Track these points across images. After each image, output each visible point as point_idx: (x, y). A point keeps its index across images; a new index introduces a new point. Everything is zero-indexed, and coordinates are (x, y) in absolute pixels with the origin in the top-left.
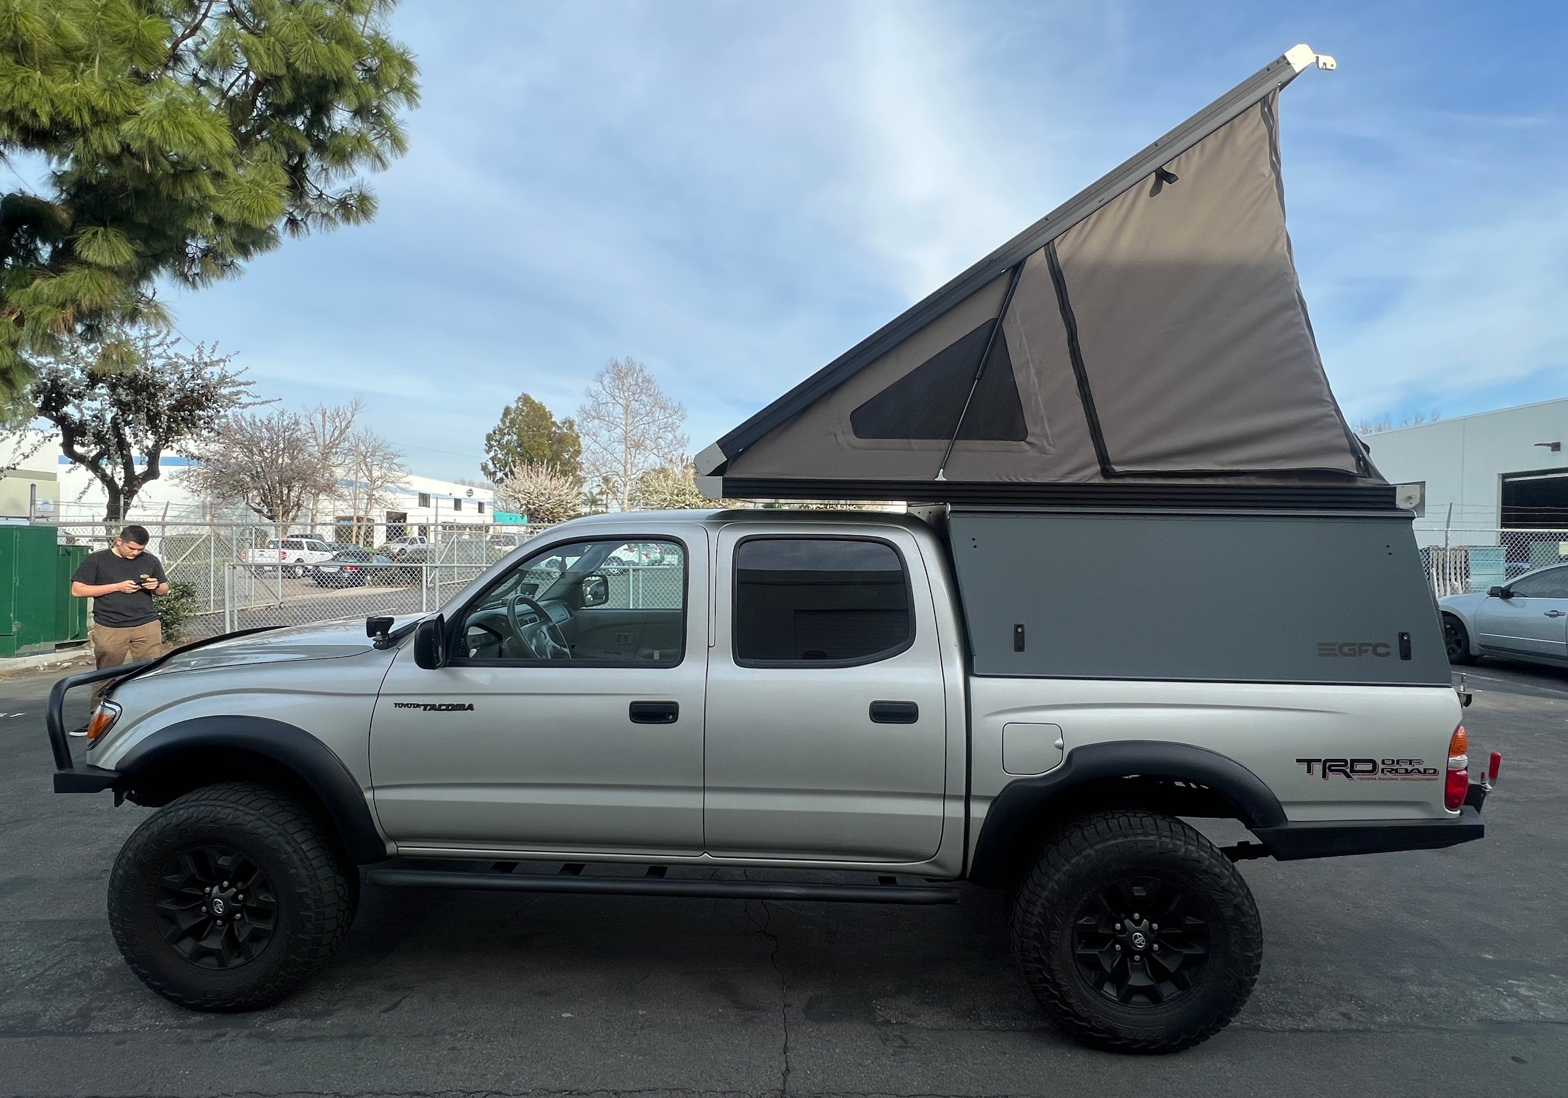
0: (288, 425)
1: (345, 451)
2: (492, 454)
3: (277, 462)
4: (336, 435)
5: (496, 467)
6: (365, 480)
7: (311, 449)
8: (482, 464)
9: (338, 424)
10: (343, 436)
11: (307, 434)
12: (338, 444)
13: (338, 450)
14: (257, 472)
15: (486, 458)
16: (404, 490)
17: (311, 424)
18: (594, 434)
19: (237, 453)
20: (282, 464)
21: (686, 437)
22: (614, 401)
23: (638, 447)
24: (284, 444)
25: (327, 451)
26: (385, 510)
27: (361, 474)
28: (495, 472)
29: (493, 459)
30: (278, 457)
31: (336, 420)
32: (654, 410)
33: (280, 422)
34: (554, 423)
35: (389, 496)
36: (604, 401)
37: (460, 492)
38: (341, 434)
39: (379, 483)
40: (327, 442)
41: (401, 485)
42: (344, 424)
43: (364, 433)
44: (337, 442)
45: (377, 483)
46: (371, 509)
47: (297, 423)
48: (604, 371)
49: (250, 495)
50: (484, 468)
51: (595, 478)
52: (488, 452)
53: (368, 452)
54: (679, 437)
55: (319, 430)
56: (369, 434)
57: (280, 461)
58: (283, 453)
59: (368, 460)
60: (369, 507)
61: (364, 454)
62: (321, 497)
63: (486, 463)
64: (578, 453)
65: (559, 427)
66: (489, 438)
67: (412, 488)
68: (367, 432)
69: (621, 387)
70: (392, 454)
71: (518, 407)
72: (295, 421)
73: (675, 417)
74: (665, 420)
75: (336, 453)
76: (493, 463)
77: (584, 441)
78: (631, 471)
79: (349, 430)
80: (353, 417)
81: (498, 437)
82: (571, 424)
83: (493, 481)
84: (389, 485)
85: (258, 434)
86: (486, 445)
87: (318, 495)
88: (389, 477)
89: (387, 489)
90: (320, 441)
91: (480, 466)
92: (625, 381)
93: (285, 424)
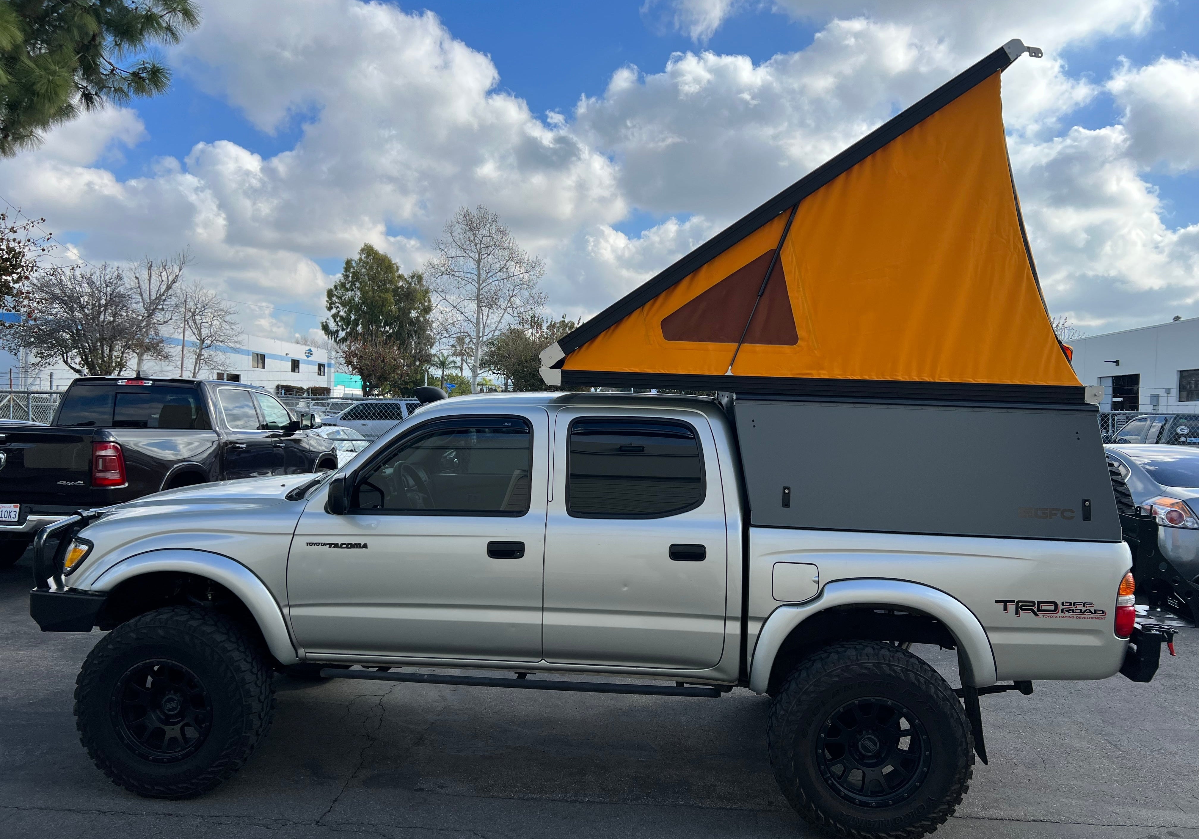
0: (110, 279)
1: (172, 309)
2: (334, 311)
3: (98, 320)
4: (162, 291)
5: (338, 325)
6: (193, 339)
7: (134, 306)
8: (322, 323)
9: (164, 278)
10: (170, 292)
11: (131, 289)
12: (164, 300)
13: (164, 307)
14: (78, 330)
15: (327, 316)
16: (236, 350)
17: (137, 278)
18: (443, 291)
19: (56, 310)
20: (104, 321)
21: (543, 295)
22: (465, 255)
23: (491, 305)
24: (106, 300)
25: (153, 307)
26: (216, 372)
27: (188, 333)
28: (337, 331)
29: (334, 316)
30: (99, 313)
31: (162, 274)
32: (508, 264)
33: (102, 276)
34: (400, 277)
35: (220, 357)
36: (453, 255)
37: (298, 353)
38: (169, 288)
39: (208, 342)
40: (154, 298)
41: (232, 345)
42: (171, 279)
43: (193, 288)
44: (164, 297)
45: (206, 342)
46: (199, 370)
47: (119, 277)
48: (454, 220)
49: (70, 354)
50: (325, 328)
51: (444, 340)
52: (330, 309)
53: (197, 308)
54: (536, 296)
55: (145, 285)
56: (198, 290)
57: (102, 317)
58: (105, 310)
59: (196, 317)
60: (197, 368)
61: (192, 310)
62: (145, 357)
63: (326, 322)
64: (427, 310)
65: (408, 282)
66: (330, 294)
67: (244, 348)
68: (196, 287)
69: (472, 239)
70: (223, 311)
71: (360, 260)
72: (118, 276)
73: (532, 273)
74: (521, 276)
75: (163, 309)
76: (335, 321)
77: (435, 299)
78: (484, 332)
79: (177, 284)
80: (180, 270)
81: (340, 292)
82: (420, 278)
83: (335, 341)
84: (218, 343)
85: (78, 289)
86: (327, 301)
87: (142, 354)
88: (220, 336)
89: (217, 349)
90: (146, 296)
91: (321, 325)
92: (477, 232)
93: (107, 278)
